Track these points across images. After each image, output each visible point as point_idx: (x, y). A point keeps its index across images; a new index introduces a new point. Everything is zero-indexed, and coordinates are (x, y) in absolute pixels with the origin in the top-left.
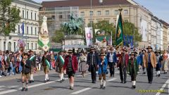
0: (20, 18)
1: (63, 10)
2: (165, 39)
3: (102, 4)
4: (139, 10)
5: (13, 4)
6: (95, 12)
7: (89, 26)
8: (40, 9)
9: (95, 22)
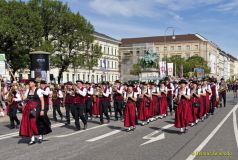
0: (101, 54)
1: (140, 46)
2: (232, 71)
3: (175, 40)
4: (208, 46)
5: (96, 42)
6: (169, 48)
7: (163, 60)
8: (120, 45)
9: (169, 56)
